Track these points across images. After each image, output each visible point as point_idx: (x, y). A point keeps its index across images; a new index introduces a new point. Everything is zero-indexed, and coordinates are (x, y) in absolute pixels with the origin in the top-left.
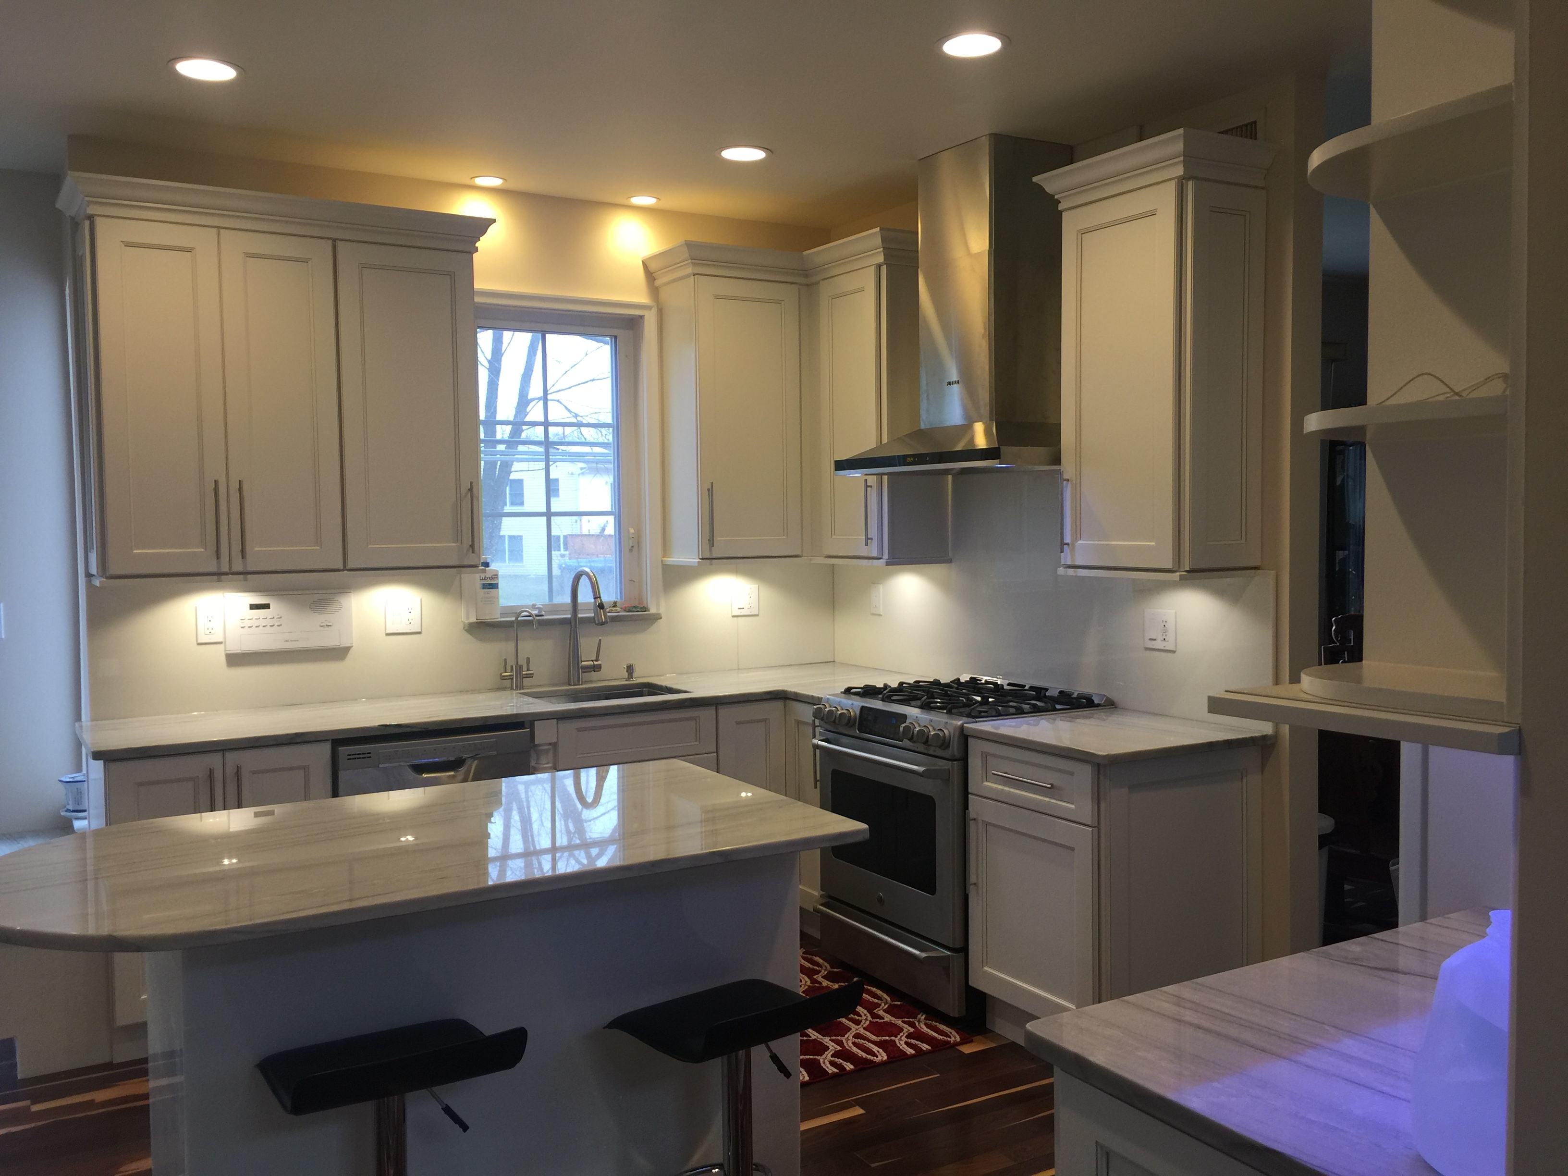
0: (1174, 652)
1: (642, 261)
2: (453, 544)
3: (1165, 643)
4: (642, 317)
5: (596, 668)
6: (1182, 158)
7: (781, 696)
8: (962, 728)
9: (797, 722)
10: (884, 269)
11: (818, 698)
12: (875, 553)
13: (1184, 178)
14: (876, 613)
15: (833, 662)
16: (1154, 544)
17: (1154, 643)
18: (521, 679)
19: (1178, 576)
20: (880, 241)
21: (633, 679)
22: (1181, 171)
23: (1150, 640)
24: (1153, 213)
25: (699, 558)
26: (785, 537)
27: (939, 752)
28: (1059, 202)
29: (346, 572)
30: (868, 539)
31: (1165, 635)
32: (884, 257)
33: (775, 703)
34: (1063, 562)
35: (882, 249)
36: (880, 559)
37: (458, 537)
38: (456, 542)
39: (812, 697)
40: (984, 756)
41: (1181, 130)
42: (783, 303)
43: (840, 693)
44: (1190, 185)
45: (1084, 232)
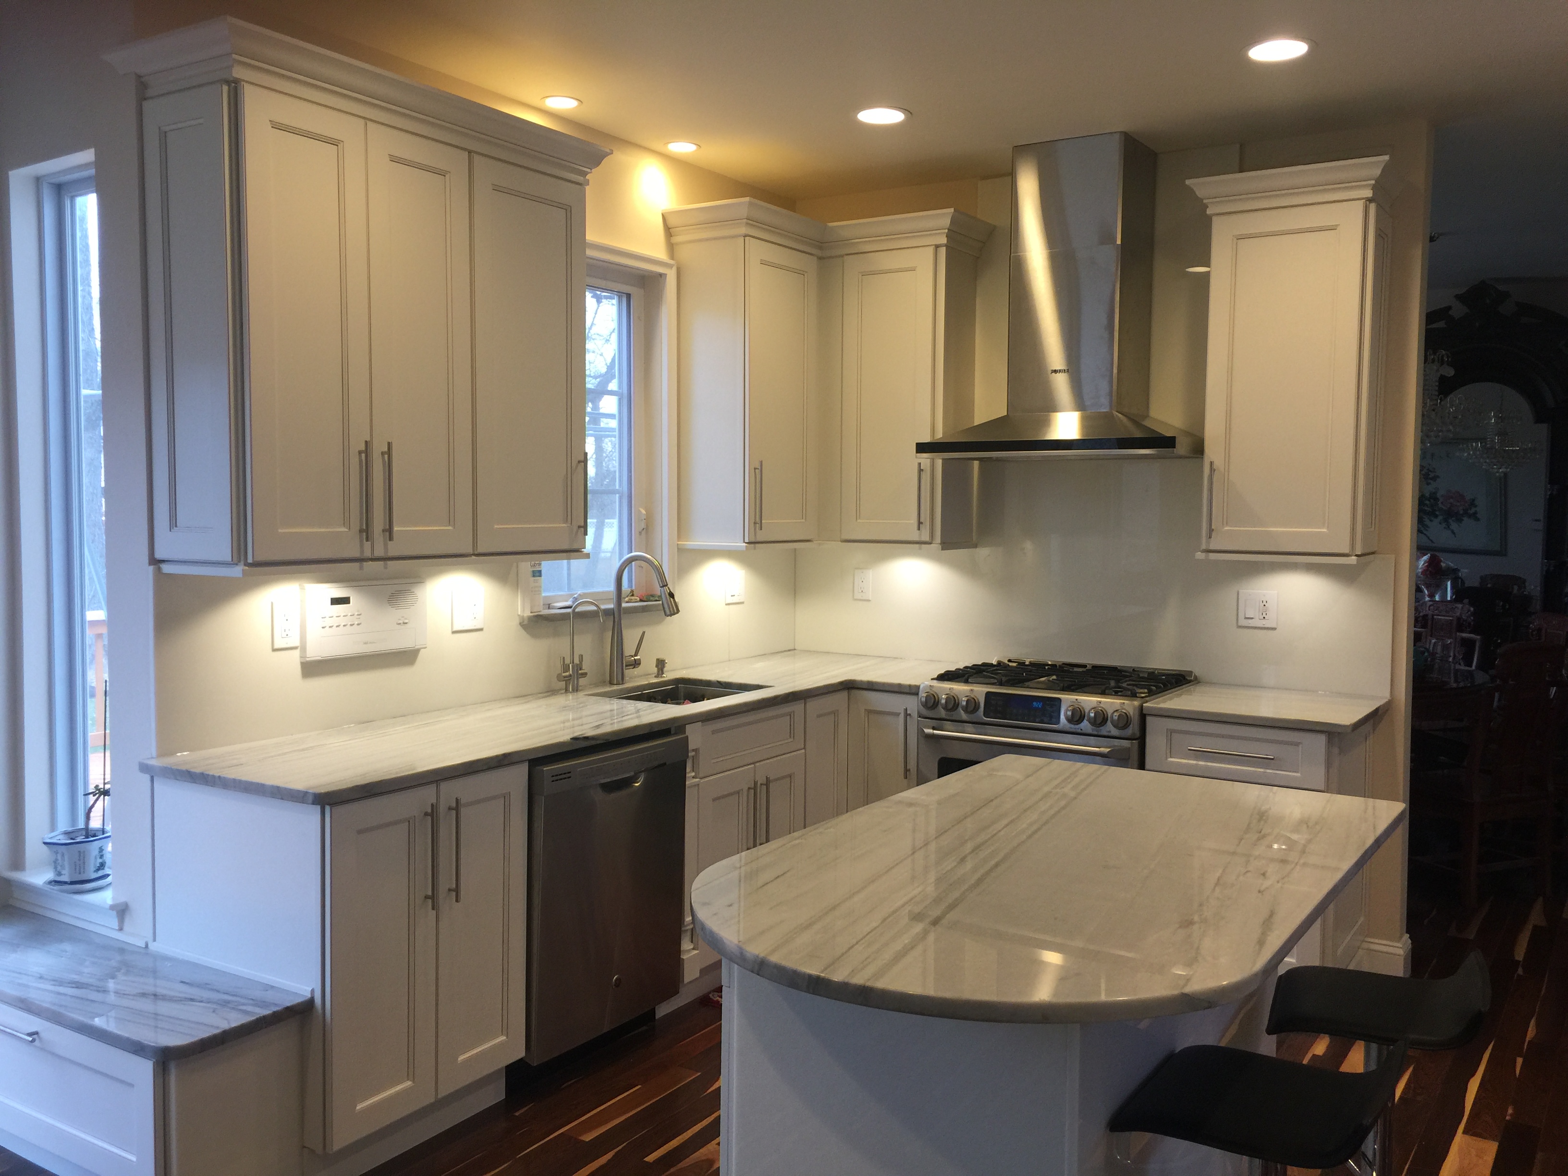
0: (1275, 629)
1: (663, 215)
2: (564, 525)
3: (1264, 622)
4: (661, 275)
5: (636, 664)
6: (1373, 182)
7: (849, 687)
8: (1141, 708)
9: (869, 712)
10: (943, 251)
11: (910, 686)
12: (926, 537)
13: (1370, 200)
14: (862, 598)
15: (795, 649)
16: (1325, 530)
17: (1250, 621)
18: (577, 679)
19: (1353, 560)
20: (947, 222)
21: (664, 675)
22: (1369, 193)
23: (1246, 618)
24: (1333, 228)
25: (744, 542)
26: (804, 521)
27: (1115, 732)
28: (1206, 206)
29: (474, 557)
30: (920, 523)
31: (1264, 614)
32: (946, 239)
33: (845, 694)
34: (1204, 547)
35: (947, 231)
36: (931, 543)
37: (568, 517)
38: (566, 521)
39: (900, 685)
40: (1169, 733)
41: (1386, 158)
42: (806, 275)
43: (932, 679)
44: (1373, 207)
45: (1240, 237)
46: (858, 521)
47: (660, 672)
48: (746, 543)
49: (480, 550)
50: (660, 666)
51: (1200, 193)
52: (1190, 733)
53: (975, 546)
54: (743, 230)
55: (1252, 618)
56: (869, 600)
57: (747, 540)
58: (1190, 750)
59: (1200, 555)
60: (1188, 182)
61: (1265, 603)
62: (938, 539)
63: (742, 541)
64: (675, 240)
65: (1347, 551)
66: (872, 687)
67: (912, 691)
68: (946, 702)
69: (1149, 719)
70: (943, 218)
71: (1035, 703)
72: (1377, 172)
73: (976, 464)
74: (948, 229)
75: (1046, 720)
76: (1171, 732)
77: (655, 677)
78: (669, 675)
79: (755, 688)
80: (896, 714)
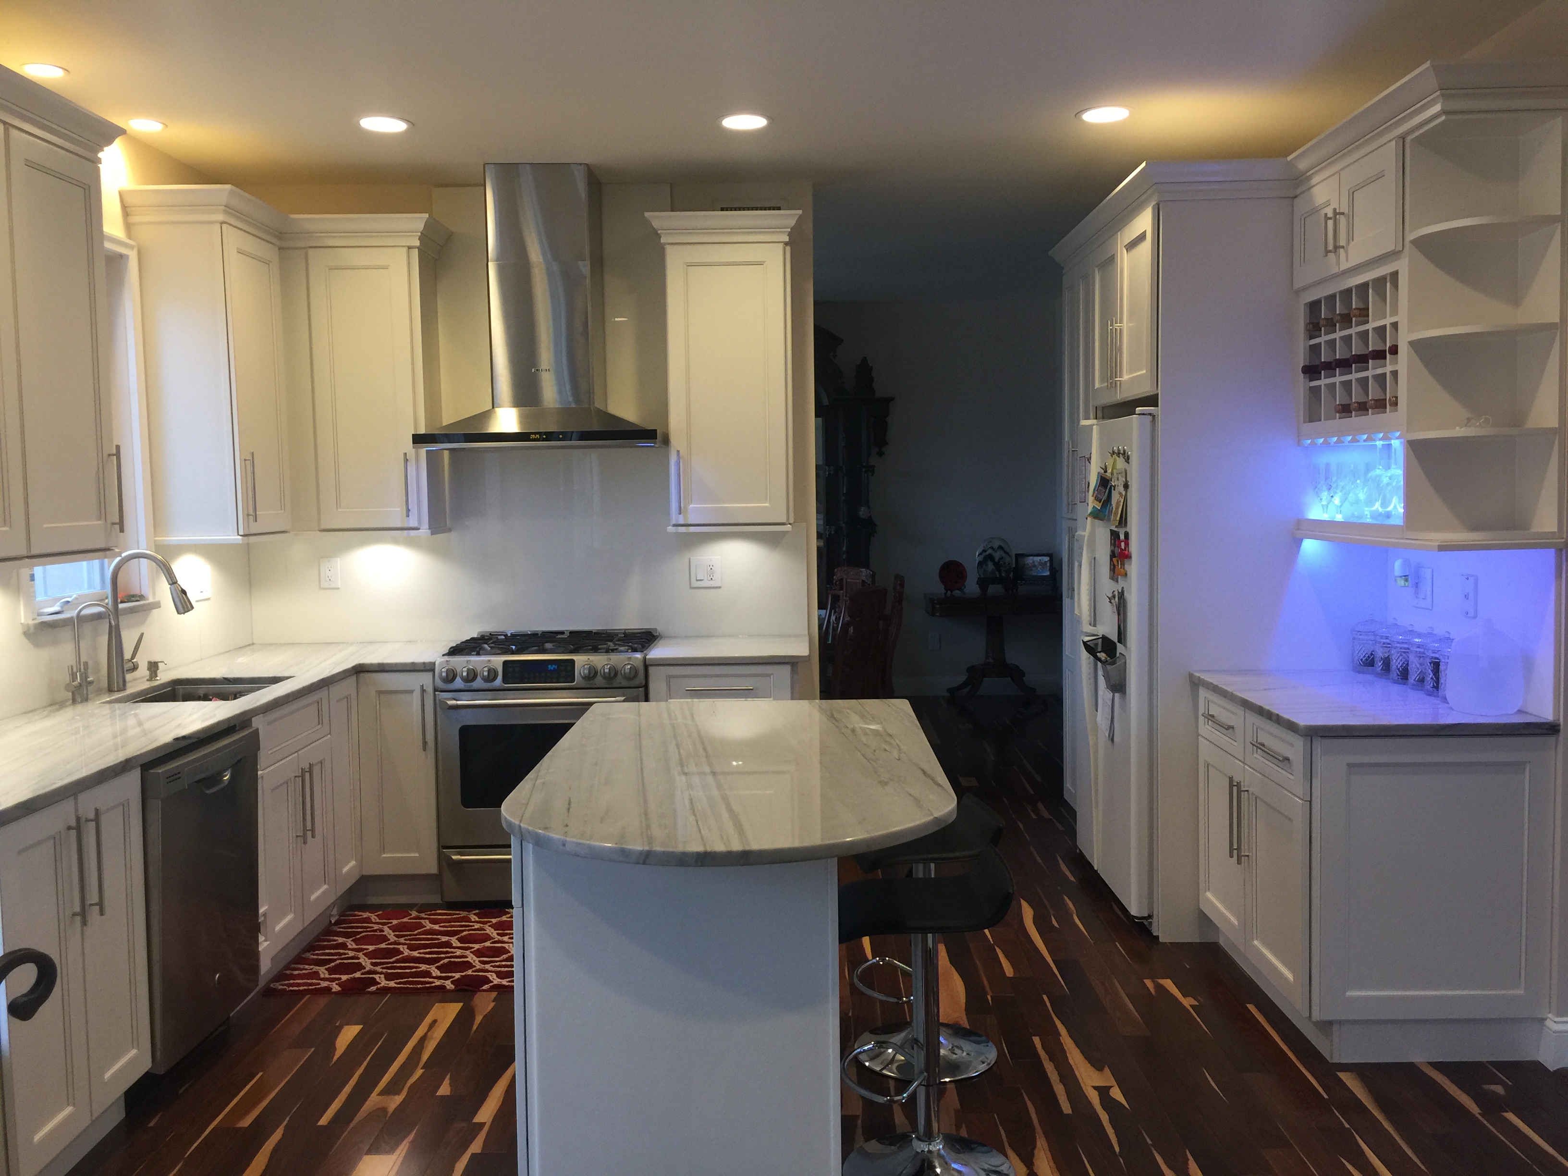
0: (719, 587)
1: (120, 193)
2: (99, 522)
3: (711, 582)
4: (121, 256)
5: (135, 668)
6: (789, 230)
7: (359, 670)
8: (645, 659)
9: (380, 693)
10: (415, 253)
11: (424, 663)
12: (413, 523)
13: (786, 244)
14: (330, 587)
15: (253, 644)
16: (768, 505)
17: (700, 582)
18: (87, 687)
19: (788, 528)
20: (421, 226)
21: (157, 678)
22: (786, 239)
23: (697, 580)
24: (761, 264)
25: (238, 535)
26: (283, 511)
27: (625, 683)
28: (659, 237)
29: (27, 560)
30: (408, 510)
31: (711, 576)
32: (419, 241)
33: (354, 678)
34: (674, 522)
35: (420, 234)
36: (417, 529)
37: (102, 513)
38: (100, 519)
39: (413, 664)
40: (668, 679)
41: (800, 212)
42: (271, 265)
43: (443, 655)
44: (788, 248)
45: (690, 265)
46: (339, 510)
47: (154, 675)
48: (241, 535)
49: (35, 551)
50: (152, 669)
51: (655, 224)
52: (684, 676)
53: (450, 530)
54: (221, 217)
55: (702, 580)
56: (338, 589)
57: (241, 533)
58: (687, 690)
59: (671, 529)
60: (647, 214)
61: (711, 567)
62: (426, 524)
63: (237, 534)
64: (134, 219)
65: (784, 520)
66: (382, 668)
67: (429, 668)
68: (467, 674)
69: (651, 670)
70: (417, 222)
71: (550, 666)
72: (792, 222)
73: (446, 453)
74: (421, 233)
75: (554, 681)
76: (669, 677)
77: (148, 680)
78: (165, 676)
79: (275, 680)
80: (412, 692)
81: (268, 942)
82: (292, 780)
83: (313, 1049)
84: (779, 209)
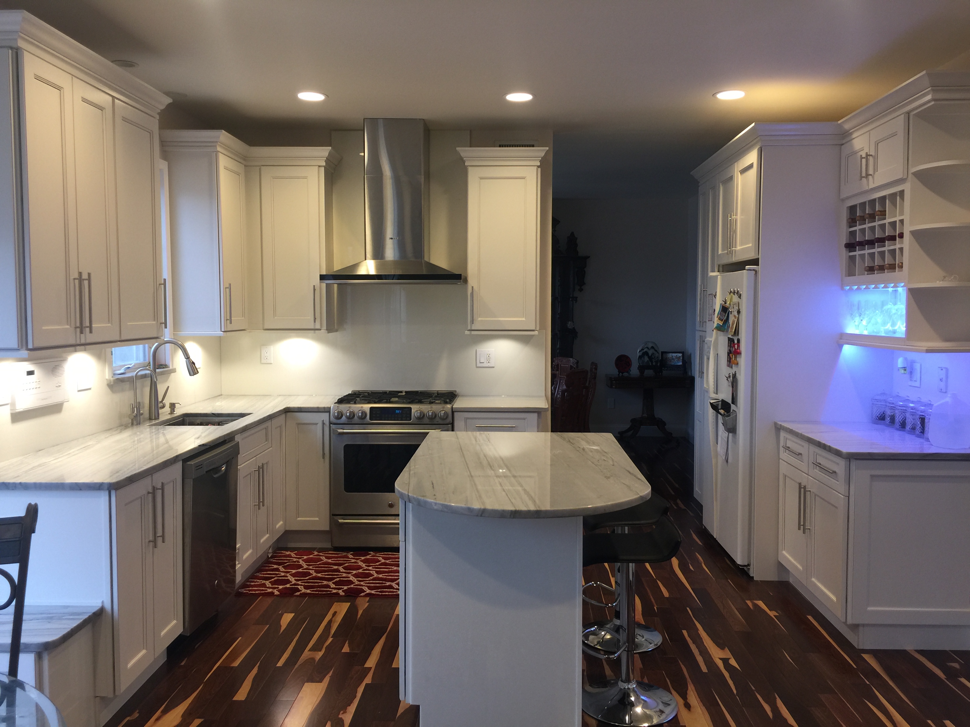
0: (493, 367)
2: (154, 322)
3: (489, 364)
5: (163, 407)
6: (540, 159)
7: (287, 411)
8: (452, 408)
9: (298, 424)
10: (323, 169)
11: (324, 408)
12: (318, 326)
13: (538, 167)
14: (267, 362)
15: (221, 395)
16: (524, 319)
17: (482, 364)
18: (140, 417)
19: (536, 333)
20: (326, 154)
21: (175, 413)
22: (539, 164)
23: (480, 363)
24: (523, 178)
26: (243, 318)
27: (441, 422)
28: (464, 162)
29: (119, 343)
30: (315, 319)
31: (489, 360)
32: (325, 163)
33: (284, 416)
34: (469, 328)
35: (325, 159)
36: (320, 330)
37: (155, 317)
38: (154, 320)
39: (318, 408)
40: (465, 419)
41: (547, 148)
42: (240, 175)
43: (335, 403)
44: (539, 169)
45: (481, 178)
46: (275, 318)
47: (173, 411)
48: (222, 332)
49: (123, 338)
50: (172, 408)
51: (462, 154)
52: (475, 418)
53: (337, 331)
54: (216, 149)
55: (483, 363)
56: (271, 364)
57: (223, 330)
58: (476, 427)
59: (467, 332)
60: (457, 149)
61: (489, 355)
62: (325, 327)
63: (220, 331)
64: (166, 149)
65: (534, 329)
66: (300, 410)
67: (327, 410)
68: (350, 414)
69: (455, 414)
70: (324, 152)
71: (397, 411)
72: (543, 154)
73: (336, 286)
74: (326, 158)
75: (400, 419)
76: (467, 419)
77: (169, 414)
78: (179, 411)
79: (242, 415)
80: (317, 424)
81: (240, 565)
82: (253, 472)
83: (268, 626)
84: (533, 146)
